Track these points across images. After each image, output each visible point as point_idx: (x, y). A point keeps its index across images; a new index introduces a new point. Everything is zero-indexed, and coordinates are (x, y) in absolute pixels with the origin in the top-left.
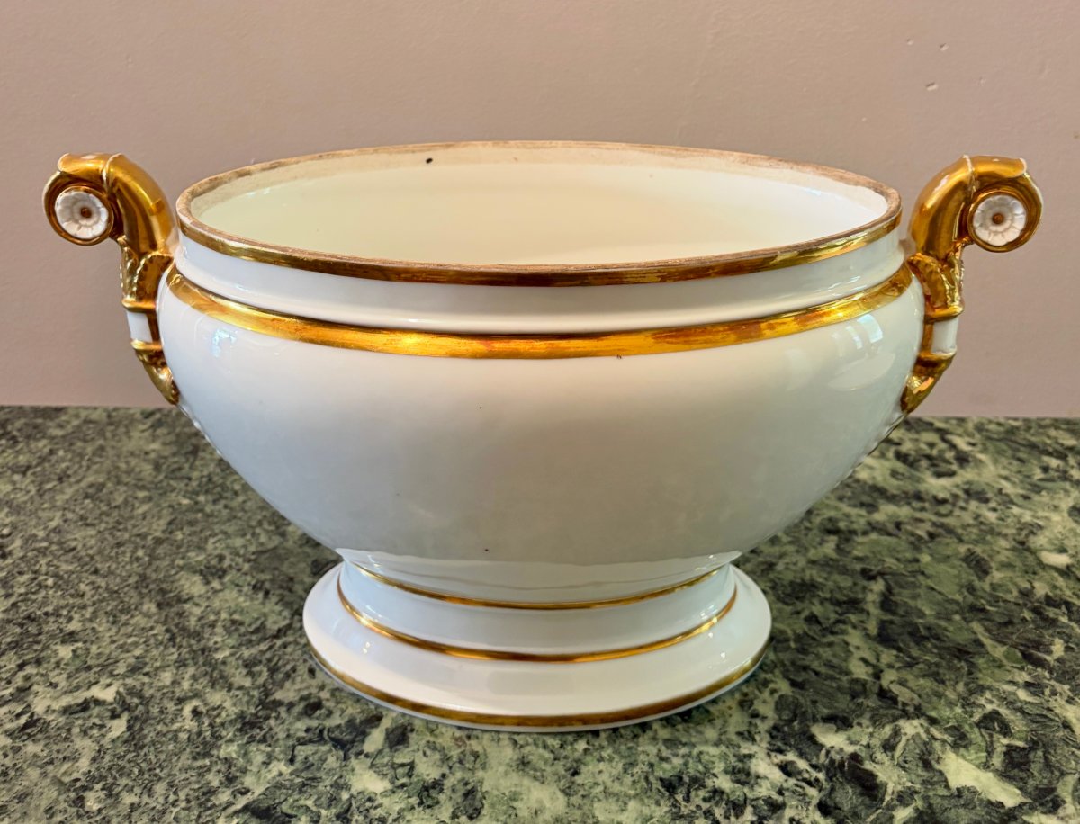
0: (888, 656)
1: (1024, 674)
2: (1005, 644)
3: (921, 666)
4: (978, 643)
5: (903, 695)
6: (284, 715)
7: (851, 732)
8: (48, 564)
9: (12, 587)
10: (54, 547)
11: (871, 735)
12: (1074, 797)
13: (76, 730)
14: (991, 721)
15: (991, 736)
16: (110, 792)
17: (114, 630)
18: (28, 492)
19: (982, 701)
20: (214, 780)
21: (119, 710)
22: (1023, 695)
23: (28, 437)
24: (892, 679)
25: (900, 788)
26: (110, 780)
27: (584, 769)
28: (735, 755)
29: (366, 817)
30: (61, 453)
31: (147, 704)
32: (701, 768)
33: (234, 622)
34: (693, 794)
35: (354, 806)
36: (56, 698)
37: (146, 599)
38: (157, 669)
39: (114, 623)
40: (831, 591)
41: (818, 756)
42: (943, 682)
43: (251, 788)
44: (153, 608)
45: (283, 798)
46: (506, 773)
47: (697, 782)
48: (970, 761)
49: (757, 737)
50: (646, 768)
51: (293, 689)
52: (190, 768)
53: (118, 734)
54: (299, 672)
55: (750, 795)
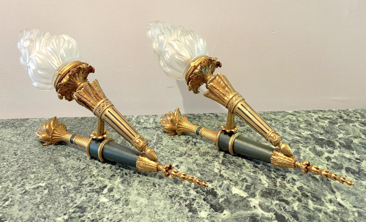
0: (223, 167)
1: (253, 170)
2: (250, 163)
3: (230, 169)
4: (244, 163)
5: (225, 175)
6: (84, 187)
7: (213, 184)
8: (27, 156)
9: (19, 162)
10: (28, 152)
11: (217, 184)
12: (259, 195)
13: (36, 193)
14: (244, 180)
15: (243, 183)
16: (45, 205)
17: (44, 170)
18: (21, 140)
19: (243, 176)
20: (68, 201)
21: (46, 188)
22: (252, 174)
23: (20, 126)
24: (223, 172)
25: (222, 195)
26: (45, 203)
27: (152, 194)
28: (186, 190)
29: (103, 207)
30: (28, 130)
31: (52, 186)
32: (178, 193)
33: (72, 167)
34: (176, 198)
35: (100, 205)
36: (31, 186)
37: (51, 163)
38: (55, 178)
39: (44, 169)
40: (212, 154)
41: (204, 189)
42: (235, 172)
43: (77, 202)
44: (53, 165)
45: (84, 204)
46: (135, 196)
47: (177, 196)
48: (238, 188)
49: (192, 186)
50: (166, 193)
51: (86, 181)
52: (63, 199)
53: (46, 193)
54: (88, 177)
55: (189, 198)
